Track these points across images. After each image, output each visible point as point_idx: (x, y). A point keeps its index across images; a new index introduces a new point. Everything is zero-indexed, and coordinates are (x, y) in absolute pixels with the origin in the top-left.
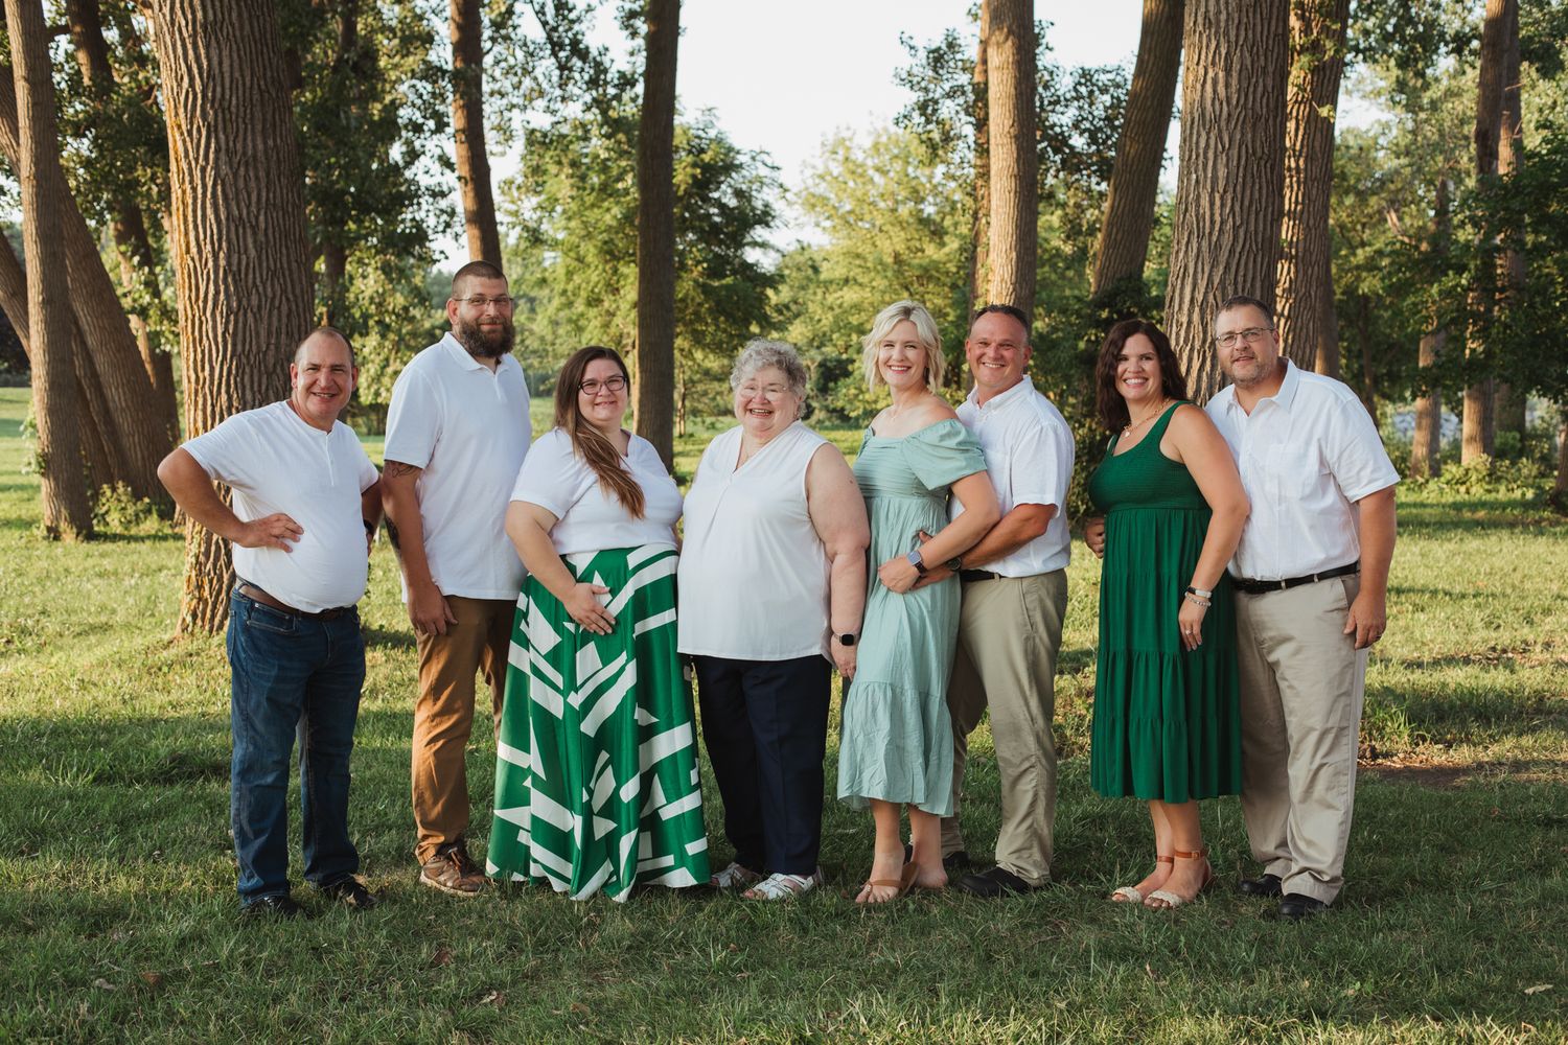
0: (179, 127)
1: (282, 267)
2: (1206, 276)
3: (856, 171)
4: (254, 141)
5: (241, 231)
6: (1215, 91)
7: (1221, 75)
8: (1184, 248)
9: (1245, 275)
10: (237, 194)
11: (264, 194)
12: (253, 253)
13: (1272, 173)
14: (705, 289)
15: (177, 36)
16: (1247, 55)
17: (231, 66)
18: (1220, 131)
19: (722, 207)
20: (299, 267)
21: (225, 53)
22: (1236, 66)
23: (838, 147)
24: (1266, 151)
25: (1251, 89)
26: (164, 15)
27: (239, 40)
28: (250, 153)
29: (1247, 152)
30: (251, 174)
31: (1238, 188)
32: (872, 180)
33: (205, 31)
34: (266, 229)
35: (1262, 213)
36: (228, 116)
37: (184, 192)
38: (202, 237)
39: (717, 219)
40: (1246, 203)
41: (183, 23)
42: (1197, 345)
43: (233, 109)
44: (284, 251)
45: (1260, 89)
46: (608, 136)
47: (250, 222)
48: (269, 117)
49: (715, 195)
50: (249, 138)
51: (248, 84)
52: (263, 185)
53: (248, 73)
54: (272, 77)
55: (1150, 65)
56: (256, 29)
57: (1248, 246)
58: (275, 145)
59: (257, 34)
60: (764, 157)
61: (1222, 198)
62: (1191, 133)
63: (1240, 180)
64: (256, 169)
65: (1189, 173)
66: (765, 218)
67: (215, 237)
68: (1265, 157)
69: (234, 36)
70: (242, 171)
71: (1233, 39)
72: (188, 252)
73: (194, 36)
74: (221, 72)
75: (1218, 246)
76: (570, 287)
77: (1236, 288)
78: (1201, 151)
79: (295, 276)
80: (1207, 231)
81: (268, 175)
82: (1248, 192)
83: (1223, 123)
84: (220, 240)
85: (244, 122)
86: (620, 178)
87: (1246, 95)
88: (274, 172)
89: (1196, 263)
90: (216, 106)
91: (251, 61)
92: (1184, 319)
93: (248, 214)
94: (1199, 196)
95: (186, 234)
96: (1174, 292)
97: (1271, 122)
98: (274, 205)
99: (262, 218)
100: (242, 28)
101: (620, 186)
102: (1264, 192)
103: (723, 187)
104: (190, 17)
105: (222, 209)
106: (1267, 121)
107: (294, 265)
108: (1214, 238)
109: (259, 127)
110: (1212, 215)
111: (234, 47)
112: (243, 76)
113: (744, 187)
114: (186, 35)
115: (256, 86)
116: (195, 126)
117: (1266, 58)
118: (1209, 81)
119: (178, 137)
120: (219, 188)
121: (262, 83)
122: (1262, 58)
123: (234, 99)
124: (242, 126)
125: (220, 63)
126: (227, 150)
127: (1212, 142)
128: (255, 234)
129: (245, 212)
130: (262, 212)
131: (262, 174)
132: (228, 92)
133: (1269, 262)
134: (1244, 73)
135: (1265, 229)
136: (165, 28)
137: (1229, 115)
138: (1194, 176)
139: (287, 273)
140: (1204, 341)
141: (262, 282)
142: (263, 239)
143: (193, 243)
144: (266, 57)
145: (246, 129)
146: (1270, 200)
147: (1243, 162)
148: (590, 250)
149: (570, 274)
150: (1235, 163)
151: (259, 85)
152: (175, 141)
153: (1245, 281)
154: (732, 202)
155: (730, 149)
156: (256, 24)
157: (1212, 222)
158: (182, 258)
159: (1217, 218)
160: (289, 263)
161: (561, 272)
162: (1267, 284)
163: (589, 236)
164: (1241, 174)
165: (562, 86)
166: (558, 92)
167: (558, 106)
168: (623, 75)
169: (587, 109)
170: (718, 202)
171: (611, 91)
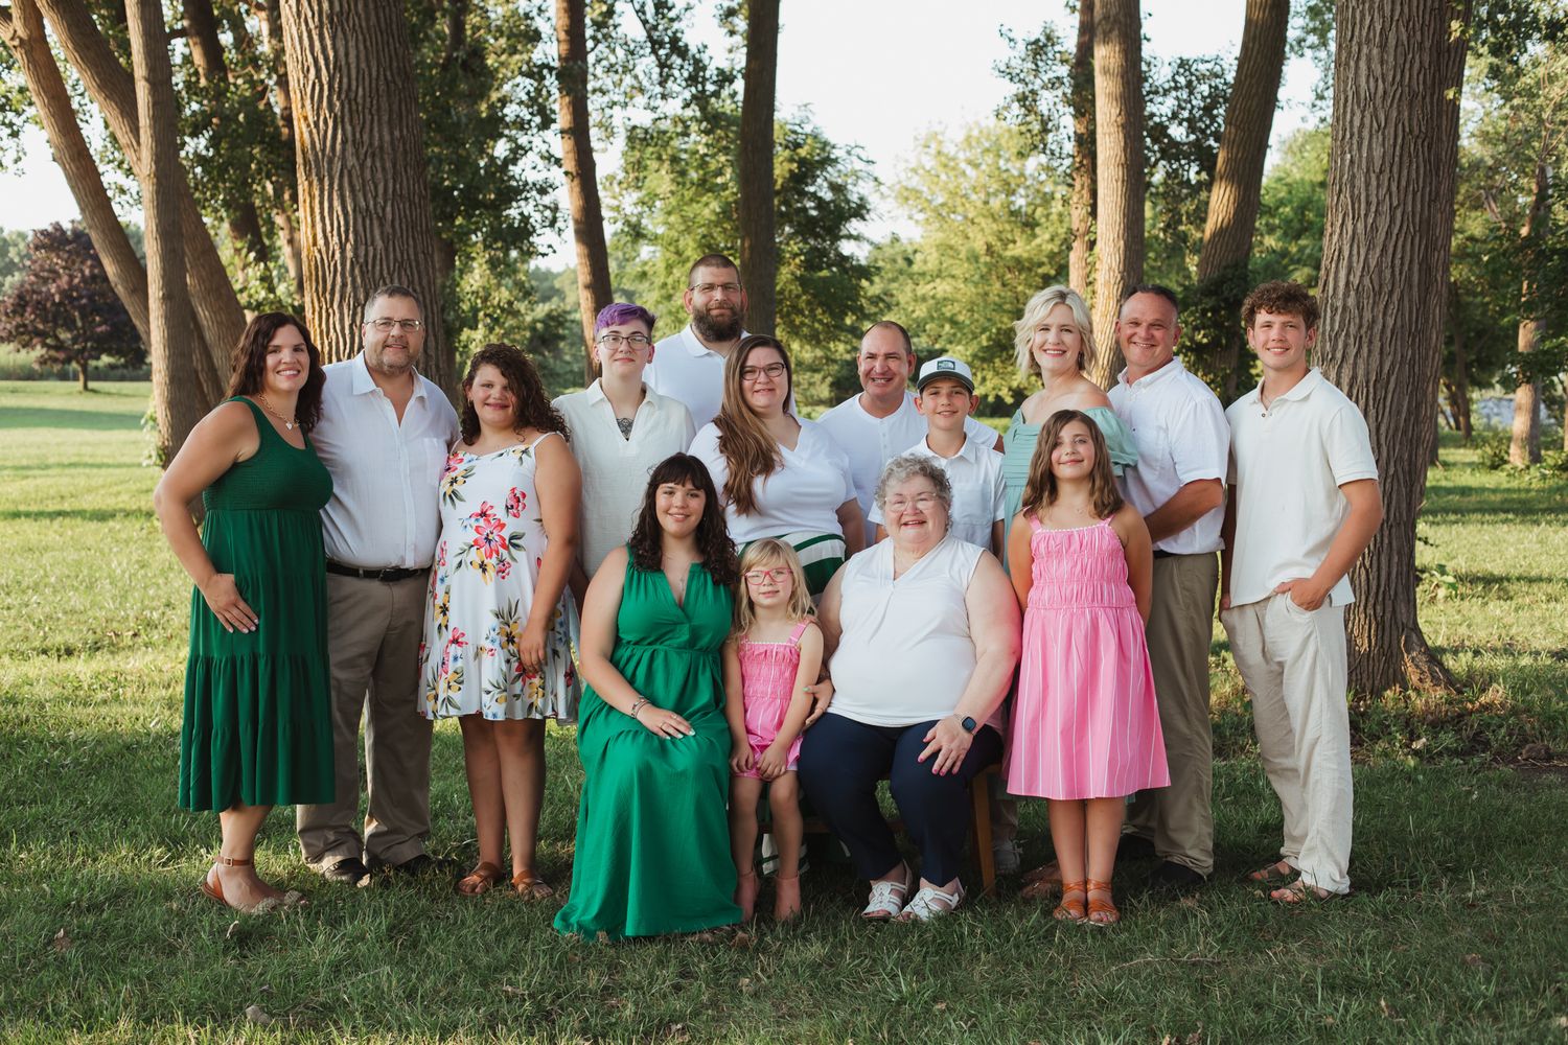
0: (306, 118)
1: (409, 259)
2: (1362, 258)
3: (948, 163)
4: (380, 132)
5: (368, 222)
6: (1369, 68)
7: (1375, 51)
8: (1338, 230)
9: (1402, 258)
10: (364, 186)
11: (391, 185)
12: (379, 244)
13: (1429, 152)
14: (802, 281)
15: (303, 27)
16: (1403, 30)
17: (358, 57)
18: (1375, 109)
19: (821, 204)
20: (426, 259)
21: (352, 44)
22: (1392, 42)
23: (931, 139)
24: (1423, 129)
25: (1407, 66)
26: (290, 7)
27: (365, 31)
28: (376, 144)
29: (1404, 131)
30: (378, 164)
31: (1395, 169)
32: (964, 173)
33: (331, 22)
34: (393, 221)
35: (1419, 194)
36: (354, 107)
37: (311, 184)
38: (329, 228)
39: (814, 213)
40: (1403, 183)
41: (310, 14)
42: (1353, 330)
43: (360, 100)
44: (411, 242)
45: (1417, 65)
46: (707, 132)
47: (376, 213)
48: (395, 107)
49: (811, 189)
50: (376, 129)
51: (374, 74)
52: (390, 176)
53: (374, 64)
54: (398, 67)
55: (1255, 53)
56: (382, 20)
57: (1405, 228)
58: (402, 136)
59: (383, 25)
60: (858, 151)
61: (1378, 178)
62: (1345, 112)
63: (1397, 159)
64: (382, 159)
65: (1343, 153)
66: (860, 211)
67: (342, 229)
68: (1422, 136)
69: (361, 26)
70: (369, 162)
71: (1388, 12)
72: (315, 244)
73: (320, 27)
74: (348, 64)
75: (1374, 227)
76: (670, 281)
77: (1393, 272)
78: (1356, 130)
79: (422, 267)
80: (1363, 213)
81: (394, 166)
82: (1405, 172)
83: (1378, 101)
84: (347, 232)
85: (370, 113)
86: (719, 172)
87: (1403, 72)
88: (400, 163)
89: (1351, 246)
90: (343, 96)
91: (378, 52)
92: (1339, 304)
93: (375, 205)
94: (1354, 176)
95: (313, 226)
96: (1327, 276)
97: (1428, 99)
98: (401, 195)
99: (389, 209)
100: (368, 19)
101: (719, 180)
102: (1422, 172)
103: (819, 181)
104: (316, 8)
105: (349, 201)
106: (1424, 98)
107: (421, 256)
108: (1370, 220)
109: (385, 118)
110: (1368, 196)
111: (360, 37)
112: (369, 66)
113: (839, 181)
114: (312, 26)
115: (382, 77)
116: (322, 118)
117: (1422, 34)
118: (1364, 58)
119: (304, 129)
120: (346, 179)
121: (388, 73)
122: (1419, 33)
123: (360, 90)
124: (368, 117)
125: (347, 55)
126: (354, 141)
127: (1367, 121)
128: (381, 225)
129: (372, 203)
130: (389, 203)
131: (388, 165)
132: (354, 83)
133: (1426, 246)
134: (1399, 49)
135: (1422, 209)
136: (292, 20)
137: (1385, 92)
138: (1349, 156)
139: (414, 264)
140: (1361, 326)
141: (389, 273)
142: (390, 231)
143: (320, 235)
144: (392, 48)
145: (372, 119)
146: (1428, 181)
147: (1399, 141)
148: (689, 244)
149: (669, 268)
150: (1392, 142)
151: (385, 75)
152: (302, 133)
153: (1402, 264)
154: (827, 195)
155: (826, 144)
156: (382, 15)
157: (1368, 203)
158: (309, 250)
159: (1374, 200)
160: (416, 254)
161: (661, 266)
162: (1424, 266)
163: (688, 230)
164: (1397, 153)
165: (662, 83)
166: (658, 89)
167: (659, 102)
168: (721, 72)
169: (687, 105)
170: (814, 196)
171: (710, 88)
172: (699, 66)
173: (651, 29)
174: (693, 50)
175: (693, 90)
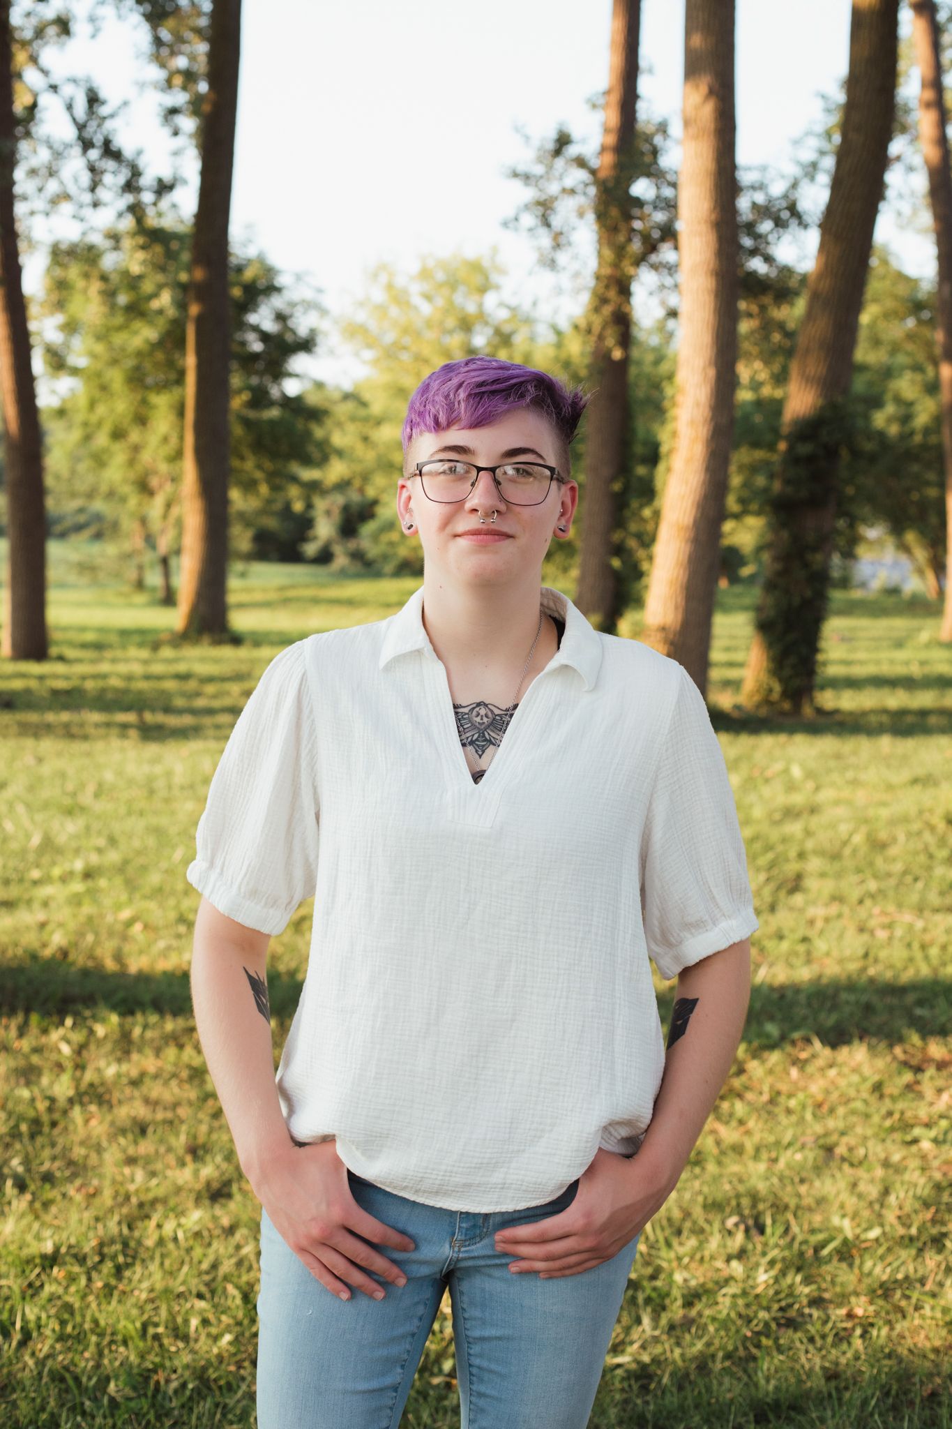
3: (399, 298)
14: (247, 423)
19: (265, 337)
23: (380, 271)
32: (416, 308)
39: (257, 346)
46: (143, 247)
49: (253, 318)
66: (306, 345)
76: (94, 418)
86: (155, 295)
101: (155, 304)
103: (262, 309)
113: (286, 310)
148: (116, 378)
149: (92, 405)
154: (269, 326)
155: (270, 270)
161: (83, 402)
163: (114, 362)
165: (93, 189)
166: (87, 198)
167: (88, 212)
168: (160, 181)
169: (120, 215)
170: (256, 329)
171: (147, 197)
172: (136, 173)
173: (81, 127)
174: (128, 152)
175: (129, 199)
